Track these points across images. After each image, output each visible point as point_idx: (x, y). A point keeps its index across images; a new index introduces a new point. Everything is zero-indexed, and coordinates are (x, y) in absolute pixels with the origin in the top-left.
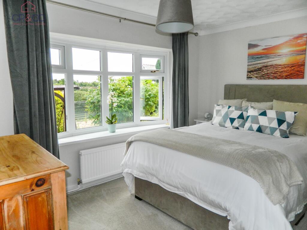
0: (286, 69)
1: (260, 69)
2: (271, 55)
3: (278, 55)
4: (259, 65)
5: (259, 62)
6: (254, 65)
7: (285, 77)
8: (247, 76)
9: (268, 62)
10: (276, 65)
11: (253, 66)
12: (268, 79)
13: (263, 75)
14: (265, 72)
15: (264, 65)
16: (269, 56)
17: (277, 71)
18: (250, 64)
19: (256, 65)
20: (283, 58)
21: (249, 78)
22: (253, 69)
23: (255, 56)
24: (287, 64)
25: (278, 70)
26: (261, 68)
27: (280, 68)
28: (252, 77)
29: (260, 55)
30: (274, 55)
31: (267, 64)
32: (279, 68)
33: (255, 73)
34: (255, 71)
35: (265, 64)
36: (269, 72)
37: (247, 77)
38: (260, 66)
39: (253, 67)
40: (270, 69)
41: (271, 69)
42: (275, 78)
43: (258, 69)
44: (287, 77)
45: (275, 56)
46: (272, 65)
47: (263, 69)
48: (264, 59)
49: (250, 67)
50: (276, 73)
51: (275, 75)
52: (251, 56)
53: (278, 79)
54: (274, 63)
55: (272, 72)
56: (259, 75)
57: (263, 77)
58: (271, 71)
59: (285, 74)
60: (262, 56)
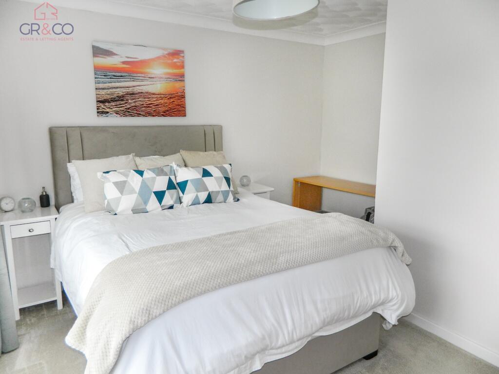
0: (162, 101)
1: (121, 98)
2: (139, 75)
3: (149, 78)
4: (118, 89)
5: (118, 84)
6: (111, 90)
7: (162, 113)
8: (98, 109)
9: (134, 87)
10: (147, 93)
11: (109, 91)
12: (138, 116)
13: (128, 109)
14: (131, 103)
15: (127, 91)
16: (134, 76)
17: (150, 103)
18: (101, 86)
19: (114, 90)
20: (158, 83)
21: (101, 113)
22: (108, 97)
23: (110, 72)
24: (164, 93)
25: (153, 102)
26: (123, 96)
27: (155, 99)
28: (108, 112)
29: (118, 72)
30: (143, 75)
31: (133, 89)
32: (153, 98)
33: (114, 104)
34: (113, 100)
35: (130, 90)
36: (137, 104)
37: (98, 112)
38: (120, 92)
39: (108, 93)
40: (138, 98)
41: (140, 99)
42: (149, 114)
43: (118, 97)
44: (165, 114)
45: (144, 77)
46: (142, 93)
47: (127, 98)
48: (127, 81)
49: (103, 92)
50: (149, 107)
51: (148, 110)
52: (101, 72)
53: (153, 116)
54: (145, 89)
55: (143, 105)
56: (121, 109)
57: (128, 112)
58: (141, 103)
59: (162, 109)
60: (123, 74)
